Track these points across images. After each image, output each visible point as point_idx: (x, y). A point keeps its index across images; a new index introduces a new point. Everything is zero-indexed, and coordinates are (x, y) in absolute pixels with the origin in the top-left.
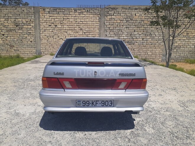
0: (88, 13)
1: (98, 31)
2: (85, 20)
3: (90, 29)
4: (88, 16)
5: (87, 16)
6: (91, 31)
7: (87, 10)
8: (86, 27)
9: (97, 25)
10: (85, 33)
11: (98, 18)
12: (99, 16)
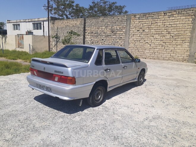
0: (180, 15)
1: (190, 34)
2: (175, 23)
3: (180, 32)
4: (179, 18)
5: (177, 18)
6: (180, 34)
7: (179, 12)
8: (176, 30)
9: (190, 27)
10: (173, 36)
11: (191, 20)
12: (193, 17)
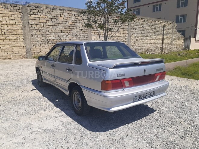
0: (6, 9)
1: (22, 31)
2: (4, 18)
3: (11, 28)
4: (7, 12)
5: (5, 12)
6: (12, 31)
7: (5, 6)
8: (6, 26)
9: (20, 24)
10: (5, 32)
11: (20, 16)
12: (21, 14)
